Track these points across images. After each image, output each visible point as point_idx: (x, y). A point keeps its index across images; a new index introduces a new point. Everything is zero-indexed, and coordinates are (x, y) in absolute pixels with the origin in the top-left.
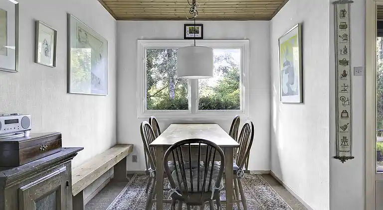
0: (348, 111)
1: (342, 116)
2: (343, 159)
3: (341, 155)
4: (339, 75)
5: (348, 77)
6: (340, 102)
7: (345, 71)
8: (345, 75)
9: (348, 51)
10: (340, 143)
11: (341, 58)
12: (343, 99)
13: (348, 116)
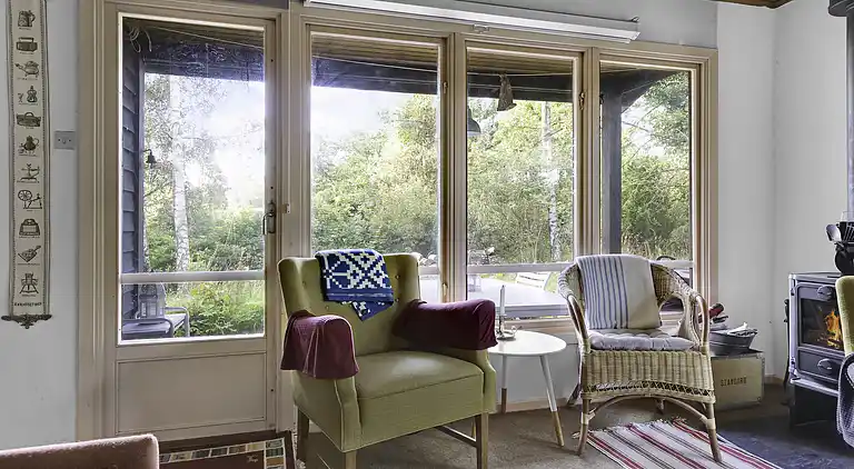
0: (40, 220)
1: (21, 231)
2: (27, 321)
3: (18, 312)
4: (17, 149)
5: (39, 150)
6: (19, 203)
7: (30, 139)
8: (30, 145)
9: (39, 96)
10: (18, 286)
11: (22, 110)
12: (25, 196)
13: (38, 230)
